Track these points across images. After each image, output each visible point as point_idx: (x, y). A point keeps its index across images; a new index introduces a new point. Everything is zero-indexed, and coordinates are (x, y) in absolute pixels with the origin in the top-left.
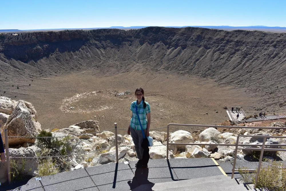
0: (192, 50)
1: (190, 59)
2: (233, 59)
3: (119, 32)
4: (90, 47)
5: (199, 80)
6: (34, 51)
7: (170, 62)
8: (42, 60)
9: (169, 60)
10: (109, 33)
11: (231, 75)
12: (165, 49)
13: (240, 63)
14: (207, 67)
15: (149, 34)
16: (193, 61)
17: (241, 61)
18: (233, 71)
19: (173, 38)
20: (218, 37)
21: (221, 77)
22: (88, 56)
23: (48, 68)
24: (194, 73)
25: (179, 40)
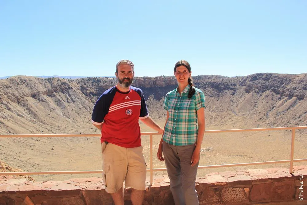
1: (306, 113)
3: (222, 79)
7: (278, 116)
10: (210, 80)
12: (275, 99)
15: (257, 81)
19: (287, 87)
25: (295, 88)
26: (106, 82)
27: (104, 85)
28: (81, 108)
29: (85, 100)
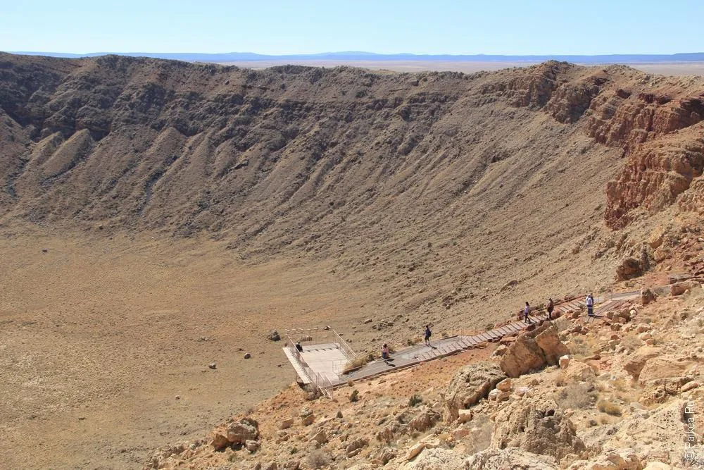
0: (132, 139)
1: (128, 173)
2: (279, 165)
5: (171, 249)
7: (47, 188)
9: (45, 182)
11: (280, 219)
12: (22, 138)
13: (303, 177)
14: (194, 199)
16: (141, 181)
17: (308, 169)
18: (285, 206)
19: (52, 97)
20: (222, 90)
21: (246, 229)
24: (147, 222)
25: (76, 103)
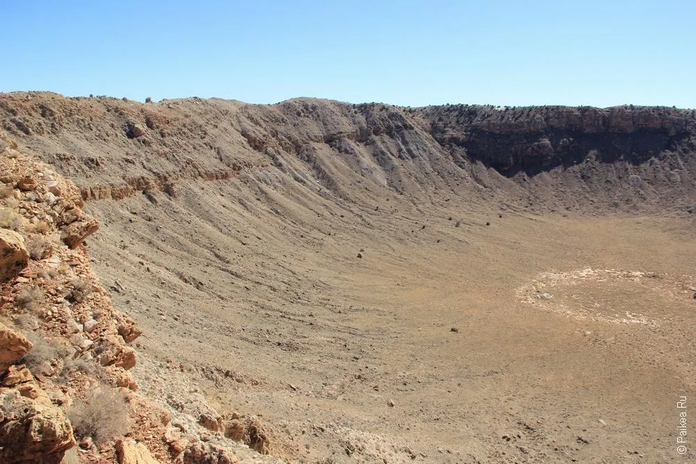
4: (686, 156)
6: (533, 149)
8: (544, 174)
22: (672, 178)
23: (553, 193)
26: (489, 116)
27: (485, 122)
28: (428, 171)
29: (439, 154)
